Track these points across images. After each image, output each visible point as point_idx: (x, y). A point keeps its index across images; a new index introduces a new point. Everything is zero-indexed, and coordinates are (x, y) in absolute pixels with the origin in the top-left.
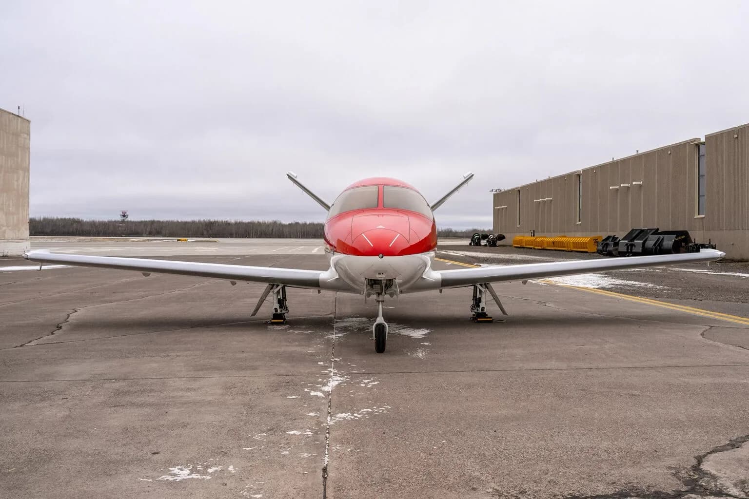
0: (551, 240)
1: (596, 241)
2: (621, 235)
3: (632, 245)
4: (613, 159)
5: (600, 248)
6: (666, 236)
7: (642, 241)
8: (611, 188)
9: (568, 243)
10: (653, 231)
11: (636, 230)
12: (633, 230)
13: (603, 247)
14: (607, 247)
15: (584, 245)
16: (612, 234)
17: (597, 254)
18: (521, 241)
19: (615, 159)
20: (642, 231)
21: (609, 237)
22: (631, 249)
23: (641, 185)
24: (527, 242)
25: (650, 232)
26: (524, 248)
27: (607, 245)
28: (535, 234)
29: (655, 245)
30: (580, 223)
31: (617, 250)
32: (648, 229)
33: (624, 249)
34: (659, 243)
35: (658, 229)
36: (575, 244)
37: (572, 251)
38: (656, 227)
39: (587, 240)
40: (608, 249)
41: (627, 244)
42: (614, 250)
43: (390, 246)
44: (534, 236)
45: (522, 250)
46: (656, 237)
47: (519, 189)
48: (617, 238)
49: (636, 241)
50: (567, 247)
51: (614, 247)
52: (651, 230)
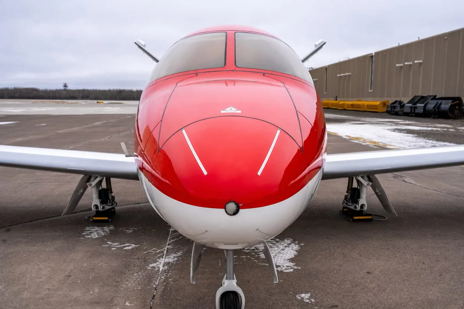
0: (351, 103)
1: (384, 104)
2: (405, 100)
3: (415, 108)
4: (399, 44)
5: (389, 109)
6: (443, 101)
7: (423, 105)
8: (397, 65)
9: (364, 105)
10: (431, 98)
11: (418, 96)
12: (415, 96)
13: (391, 109)
14: (394, 109)
15: (375, 107)
16: (398, 99)
17: (386, 114)
18: (328, 104)
19: (400, 44)
20: (422, 97)
21: (396, 102)
22: (414, 111)
23: (420, 63)
24: (332, 104)
25: (429, 98)
26: (330, 108)
27: (395, 107)
28: (338, 99)
29: (434, 107)
30: (371, 91)
31: (403, 111)
32: (428, 96)
33: (408, 110)
34: (438, 106)
35: (436, 96)
36: (369, 106)
37: (366, 111)
38: (434, 94)
39: (378, 103)
40: (396, 110)
41: (411, 107)
42: (400, 111)
43: (259, 173)
44: (336, 100)
45: (329, 110)
46: (435, 101)
47: (327, 67)
48: (402, 102)
49: (418, 105)
50: (363, 108)
51: (400, 108)
52: (430, 96)
